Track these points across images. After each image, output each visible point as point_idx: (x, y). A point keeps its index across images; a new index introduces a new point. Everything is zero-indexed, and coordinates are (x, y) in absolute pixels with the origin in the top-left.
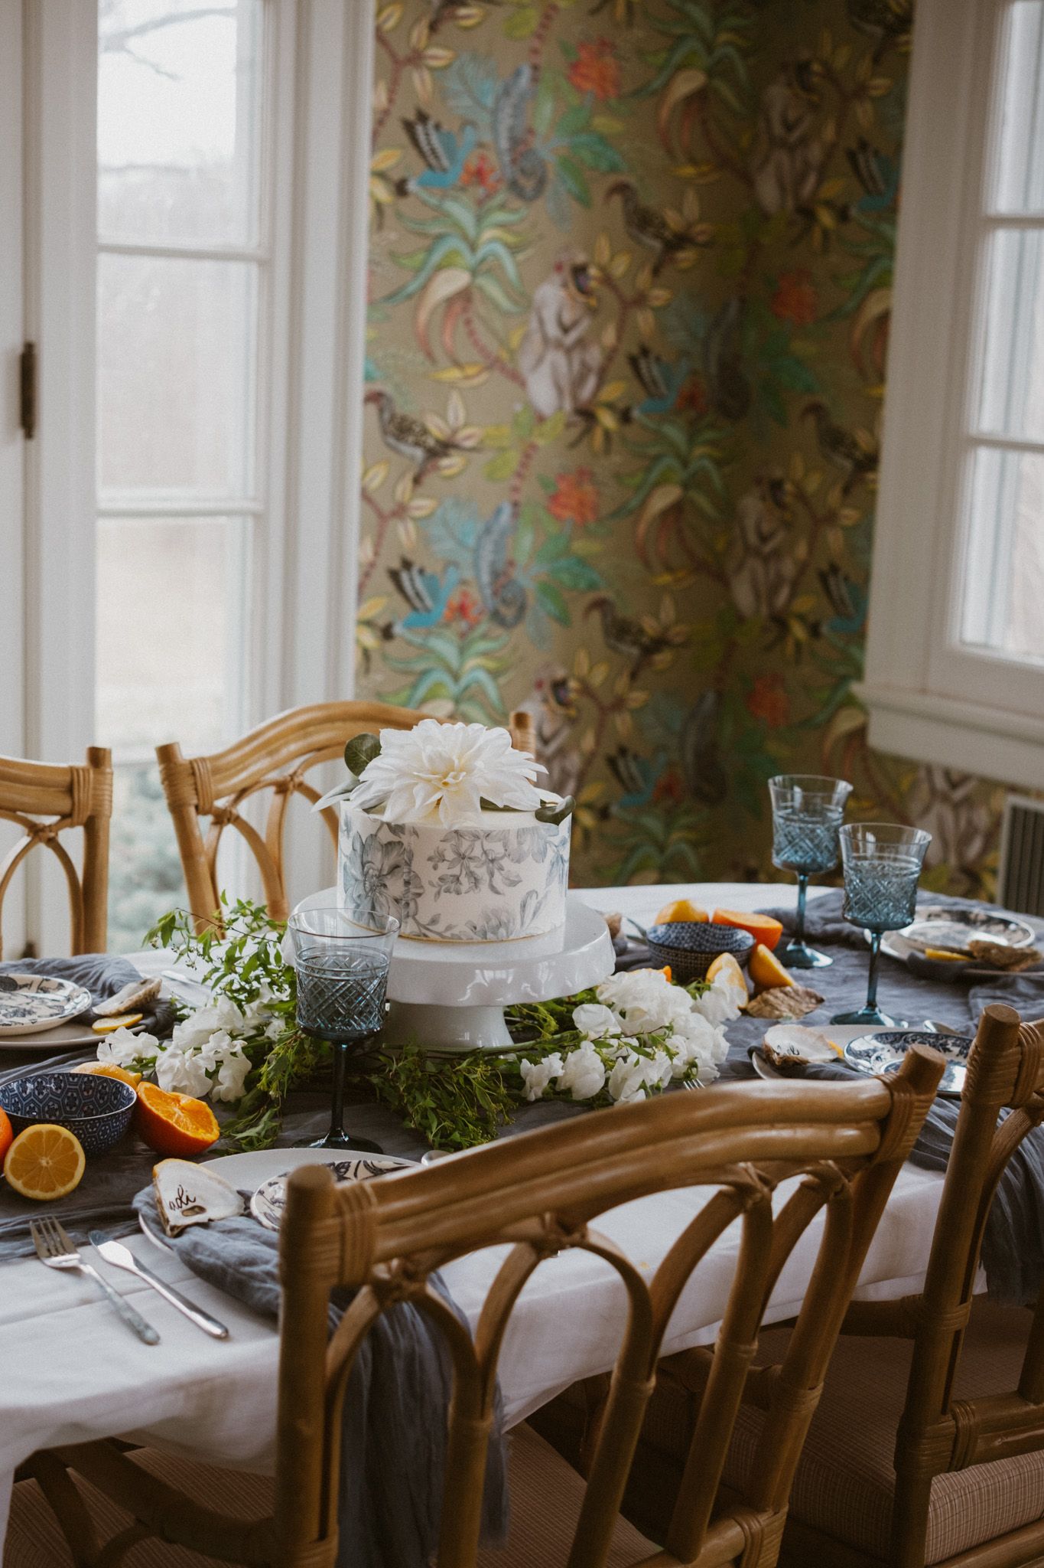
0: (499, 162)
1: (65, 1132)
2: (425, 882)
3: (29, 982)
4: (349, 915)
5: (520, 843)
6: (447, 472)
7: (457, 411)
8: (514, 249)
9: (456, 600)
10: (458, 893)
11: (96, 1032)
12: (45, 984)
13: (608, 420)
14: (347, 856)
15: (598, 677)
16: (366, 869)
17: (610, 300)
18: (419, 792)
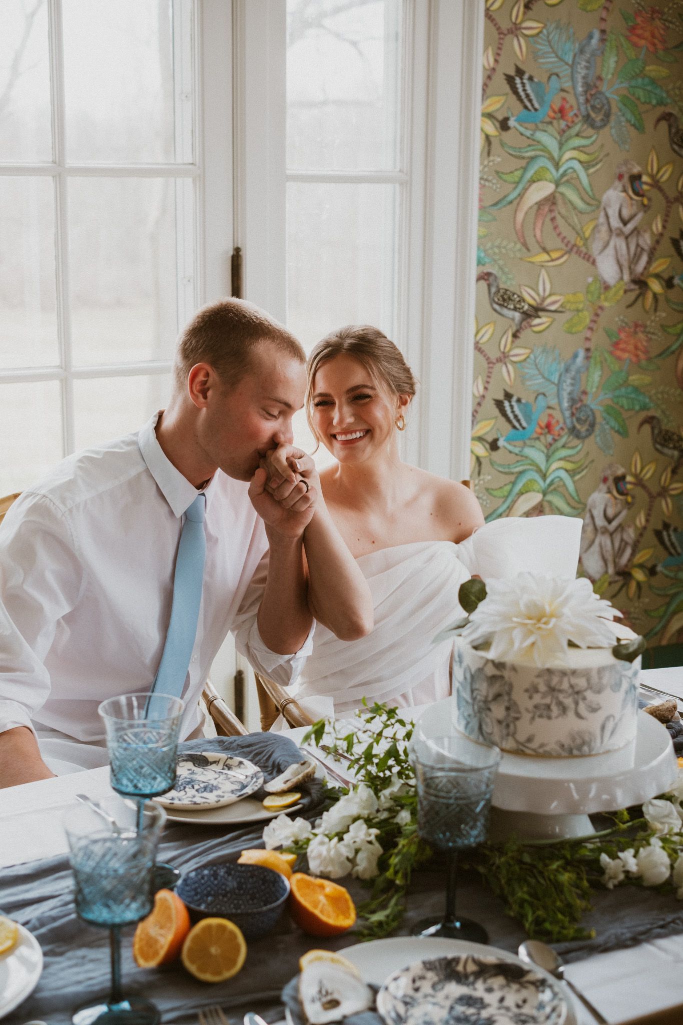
0: (576, 102)
1: (230, 925)
2: (522, 710)
3: (218, 760)
4: (461, 728)
5: (600, 678)
6: (536, 329)
7: (545, 284)
8: (586, 165)
9: (544, 422)
10: (549, 718)
11: (267, 808)
12: (229, 762)
13: (656, 286)
14: (459, 682)
15: (648, 473)
16: (475, 694)
17: (658, 199)
18: (517, 634)
